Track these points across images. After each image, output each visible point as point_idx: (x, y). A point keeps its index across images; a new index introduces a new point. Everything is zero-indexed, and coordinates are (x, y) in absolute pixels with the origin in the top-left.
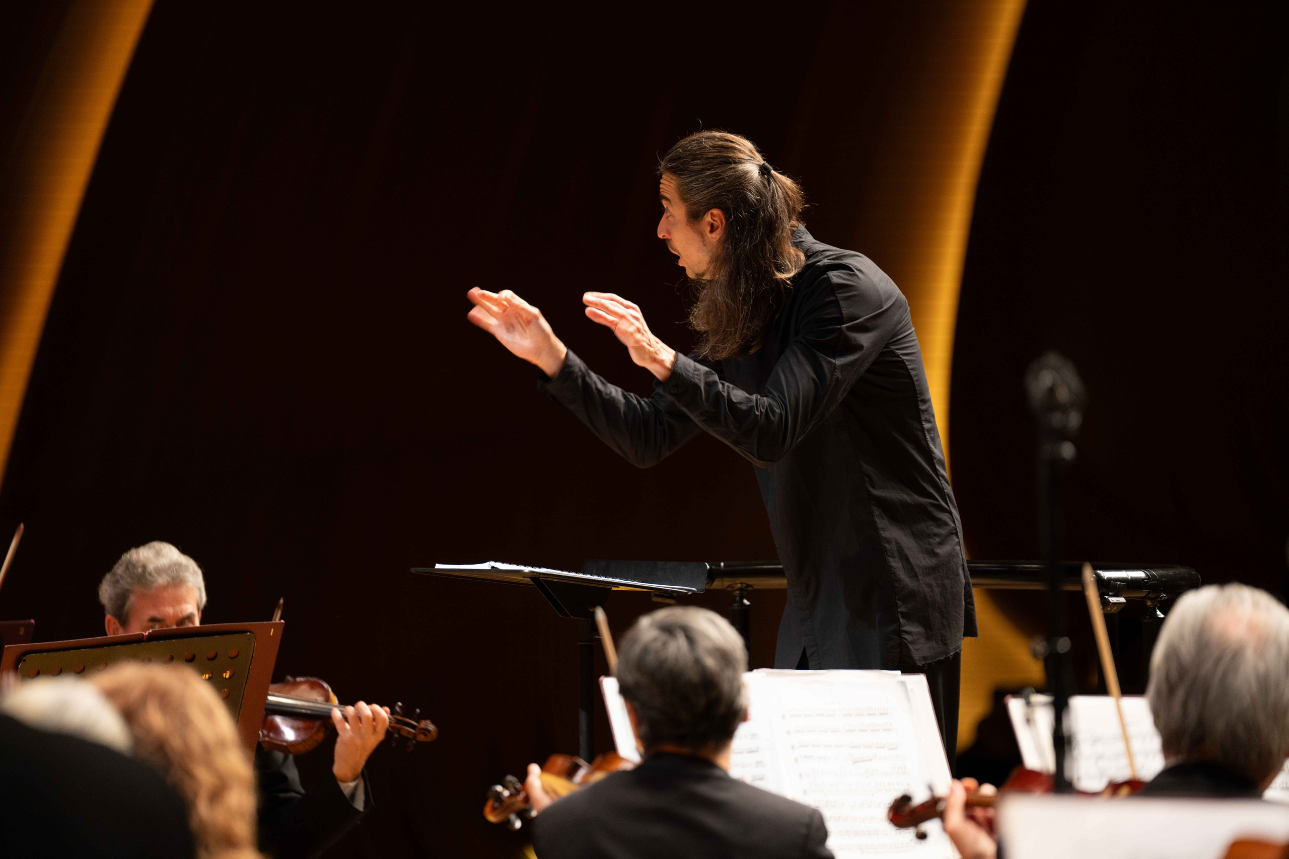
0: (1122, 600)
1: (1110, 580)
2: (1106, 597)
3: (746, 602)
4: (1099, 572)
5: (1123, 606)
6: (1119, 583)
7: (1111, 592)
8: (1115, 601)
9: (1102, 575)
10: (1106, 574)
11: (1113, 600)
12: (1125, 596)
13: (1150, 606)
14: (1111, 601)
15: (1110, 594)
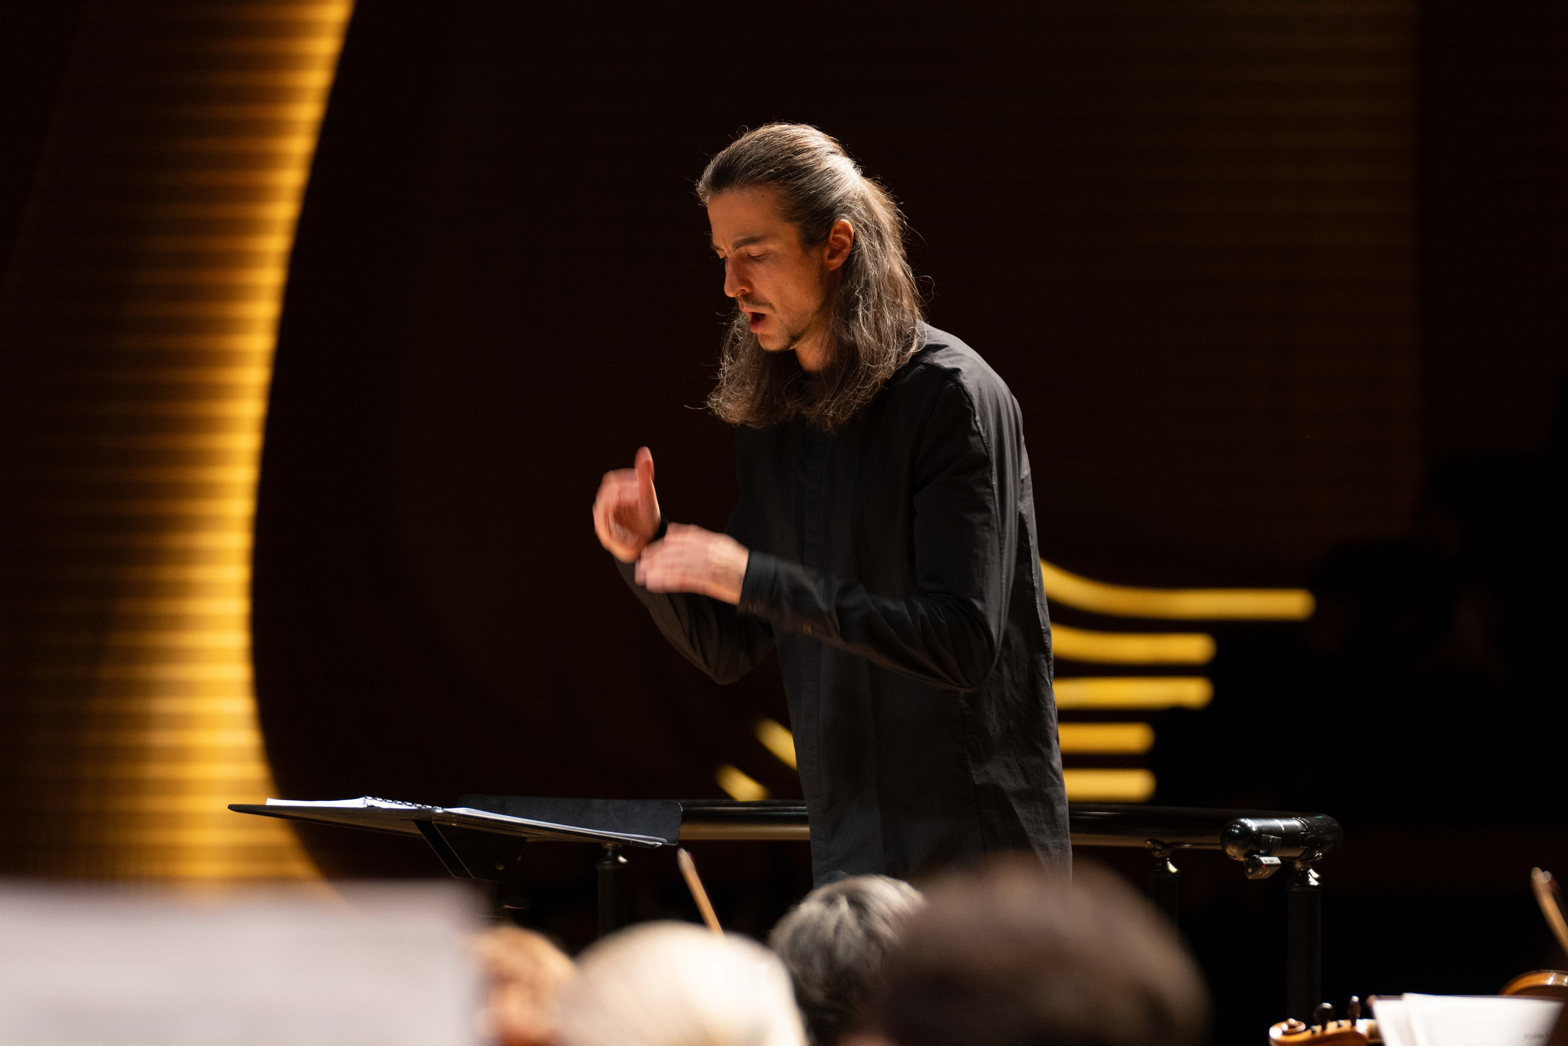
0: (1276, 860)
1: (1261, 831)
2: (1257, 856)
3: (622, 859)
4: (1242, 820)
5: (1279, 868)
6: (1272, 837)
7: (1262, 849)
8: (1269, 862)
9: (1249, 825)
10: (1253, 824)
11: (1265, 860)
12: (1280, 856)
13: (1299, 869)
14: (1264, 863)
15: (1262, 852)
